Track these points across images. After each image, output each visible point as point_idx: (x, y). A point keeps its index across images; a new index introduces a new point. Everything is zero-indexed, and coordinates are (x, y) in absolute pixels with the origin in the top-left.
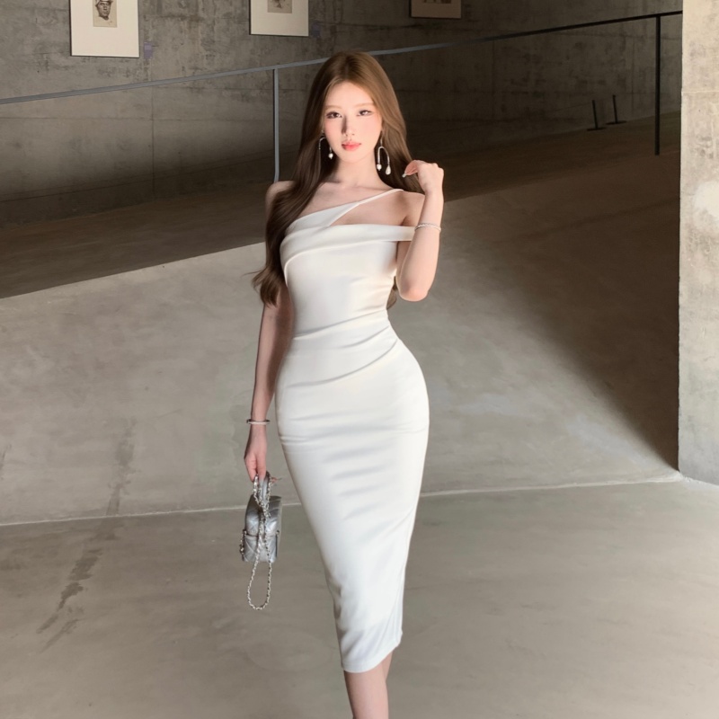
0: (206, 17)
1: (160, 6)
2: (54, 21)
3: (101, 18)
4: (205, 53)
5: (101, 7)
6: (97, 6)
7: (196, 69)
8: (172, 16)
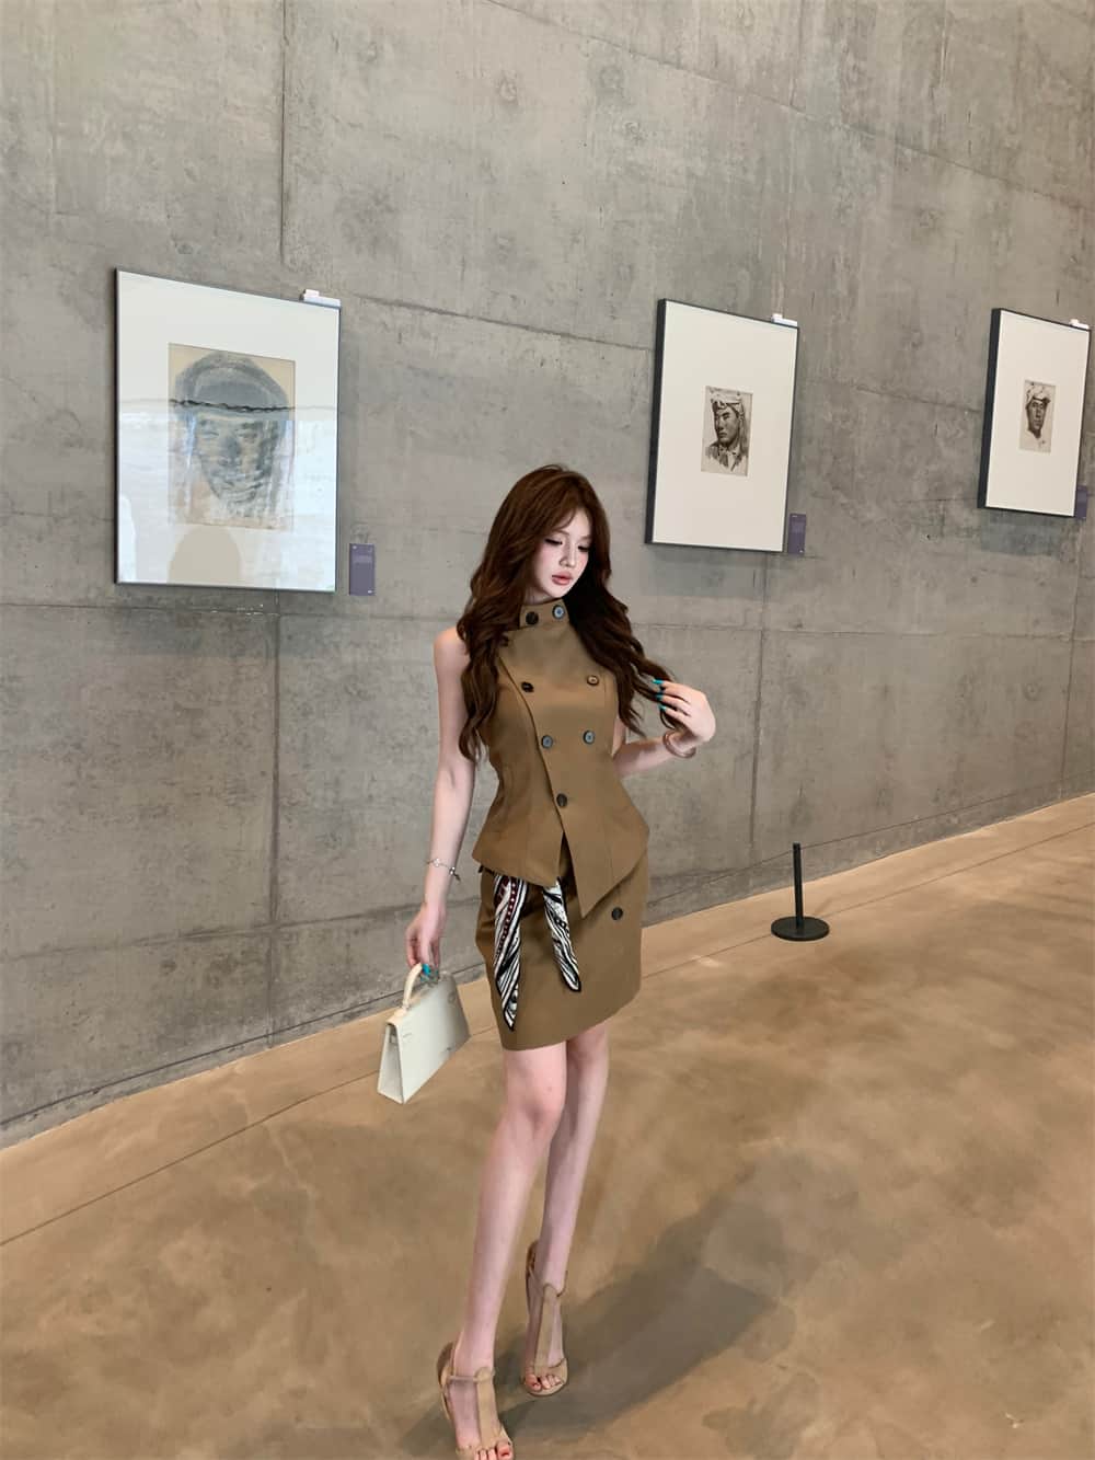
2: (962, 433)
3: (1032, 435)
5: (1034, 410)
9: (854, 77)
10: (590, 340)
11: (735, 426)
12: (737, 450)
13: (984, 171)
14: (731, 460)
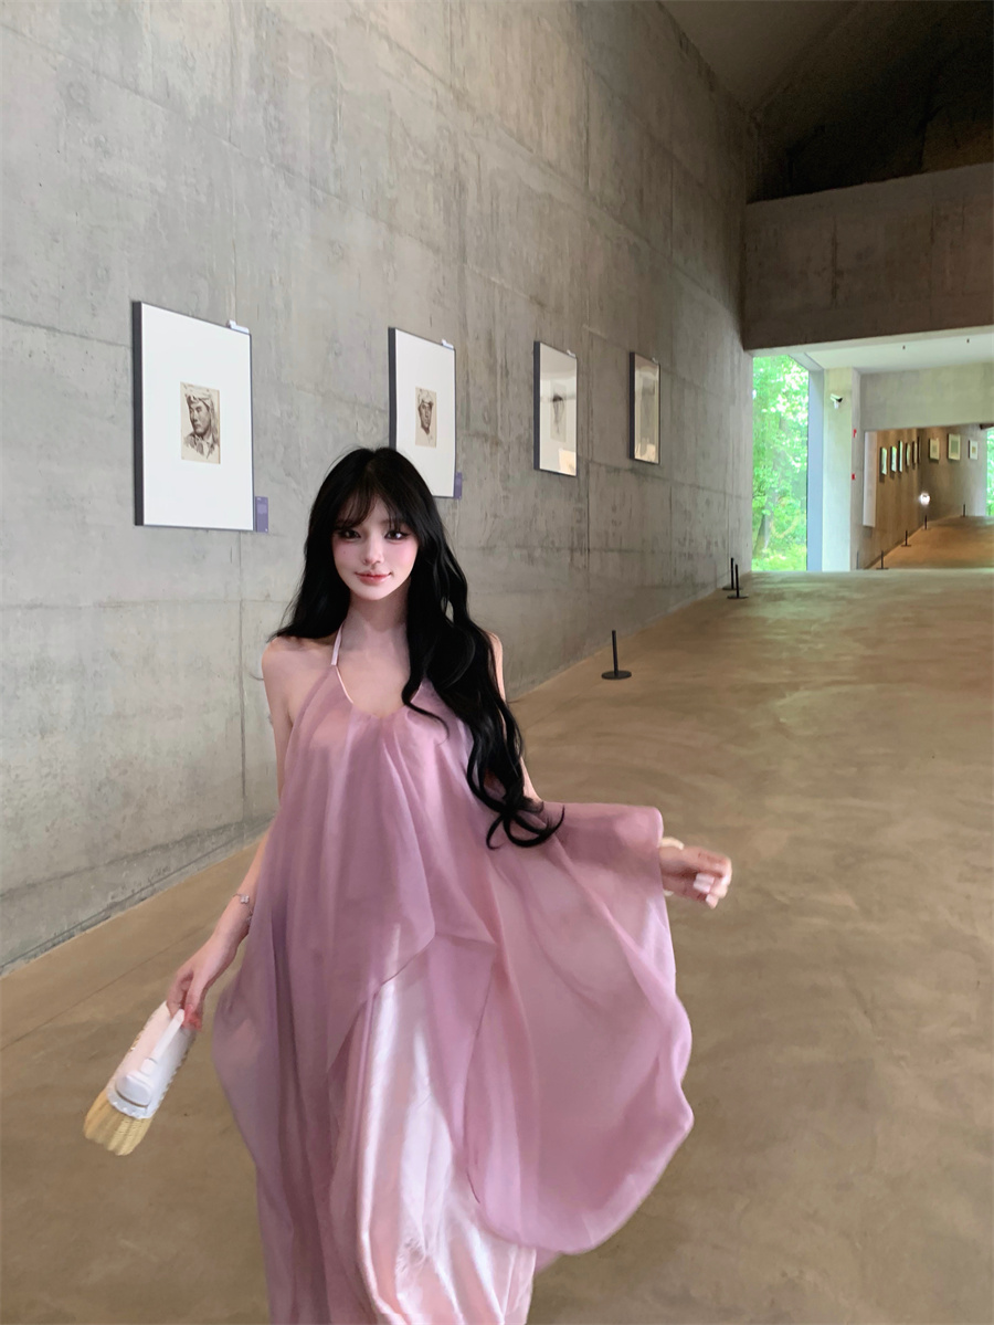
0: (503, 440)
1: (468, 417)
2: (375, 429)
3: (423, 431)
4: (502, 493)
5: (423, 411)
6: (419, 409)
7: (495, 516)
8: (477, 434)
9: (275, 125)
10: (75, 335)
11: (207, 419)
12: (210, 440)
13: (374, 215)
14: (206, 449)
